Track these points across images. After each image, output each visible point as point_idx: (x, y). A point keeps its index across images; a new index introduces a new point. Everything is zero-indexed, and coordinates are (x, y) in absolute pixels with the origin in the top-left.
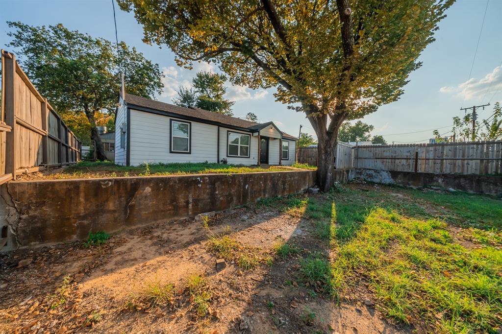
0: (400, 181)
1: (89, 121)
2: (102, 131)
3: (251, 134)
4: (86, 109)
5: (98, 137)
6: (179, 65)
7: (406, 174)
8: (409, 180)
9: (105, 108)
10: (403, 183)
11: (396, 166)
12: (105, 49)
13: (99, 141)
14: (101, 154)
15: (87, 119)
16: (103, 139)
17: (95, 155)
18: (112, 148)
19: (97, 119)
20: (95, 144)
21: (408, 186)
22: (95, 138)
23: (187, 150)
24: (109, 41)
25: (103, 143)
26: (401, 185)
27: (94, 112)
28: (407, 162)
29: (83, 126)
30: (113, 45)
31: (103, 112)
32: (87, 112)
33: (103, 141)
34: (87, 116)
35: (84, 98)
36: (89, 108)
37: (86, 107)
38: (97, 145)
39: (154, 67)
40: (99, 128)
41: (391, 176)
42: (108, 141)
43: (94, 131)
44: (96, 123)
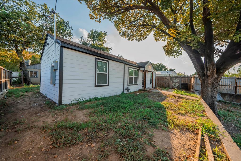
0: (227, 99)
1: (19, 56)
2: (28, 63)
3: (139, 69)
4: (16, 48)
5: (25, 68)
6: (92, 18)
7: (230, 95)
8: (233, 99)
9: (30, 48)
10: (229, 100)
11: (222, 90)
12: (32, 8)
13: (26, 70)
14: (27, 80)
15: (17, 55)
16: (29, 69)
17: (22, 80)
18: (35, 75)
19: (24, 55)
20: (23, 72)
21: (233, 103)
22: (23, 69)
23: (106, 83)
24: (35, 2)
25: (29, 71)
26: (228, 102)
27: (22, 50)
28: (229, 88)
29: (13, 60)
30: (37, 5)
31: (29, 51)
32: (17, 50)
33: (29, 70)
34: (17, 53)
35: (15, 40)
36: (19, 48)
37: (16, 46)
38: (24, 73)
39: (66, 23)
40: (25, 61)
41: (221, 95)
42: (32, 70)
43: (22, 64)
44: (24, 58)
